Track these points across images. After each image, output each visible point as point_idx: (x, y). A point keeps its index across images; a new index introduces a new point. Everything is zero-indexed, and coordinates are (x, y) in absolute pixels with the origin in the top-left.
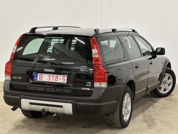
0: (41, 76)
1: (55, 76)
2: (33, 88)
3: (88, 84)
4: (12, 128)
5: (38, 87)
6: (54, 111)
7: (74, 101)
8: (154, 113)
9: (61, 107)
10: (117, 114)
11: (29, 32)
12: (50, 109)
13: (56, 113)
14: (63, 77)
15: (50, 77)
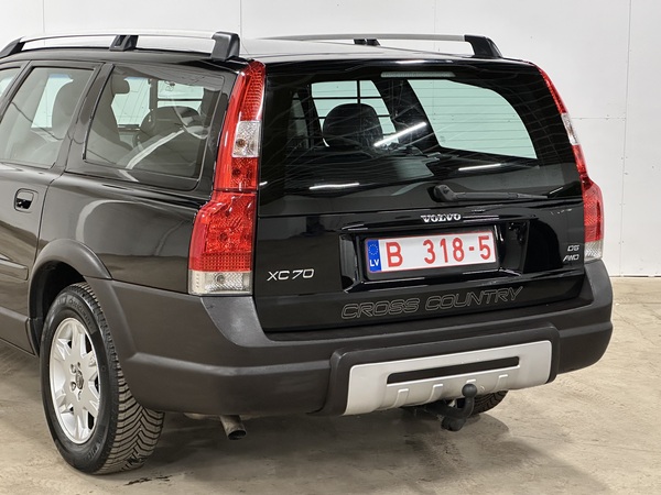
2: (370, 311)
3: (570, 254)
14: (481, 238)
15: (432, 247)
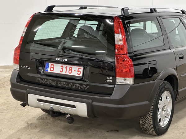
0: (52, 66)
1: (69, 66)
2: (43, 81)
3: (108, 79)
4: (22, 127)
5: (48, 79)
6: (66, 112)
7: (90, 101)
10: (149, 118)
11: (45, 12)
12: (61, 109)
13: (70, 114)
14: (79, 68)
15: (63, 68)
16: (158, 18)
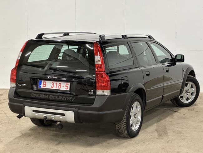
0: (45, 83)
1: (58, 83)
2: (37, 96)
3: (90, 92)
4: (18, 136)
5: (41, 94)
6: (57, 119)
7: (76, 109)
8: (170, 123)
9: (63, 115)
10: (123, 123)
11: (36, 39)
12: (53, 117)
13: (60, 122)
14: (66, 84)
15: (53, 84)
16: (129, 42)
